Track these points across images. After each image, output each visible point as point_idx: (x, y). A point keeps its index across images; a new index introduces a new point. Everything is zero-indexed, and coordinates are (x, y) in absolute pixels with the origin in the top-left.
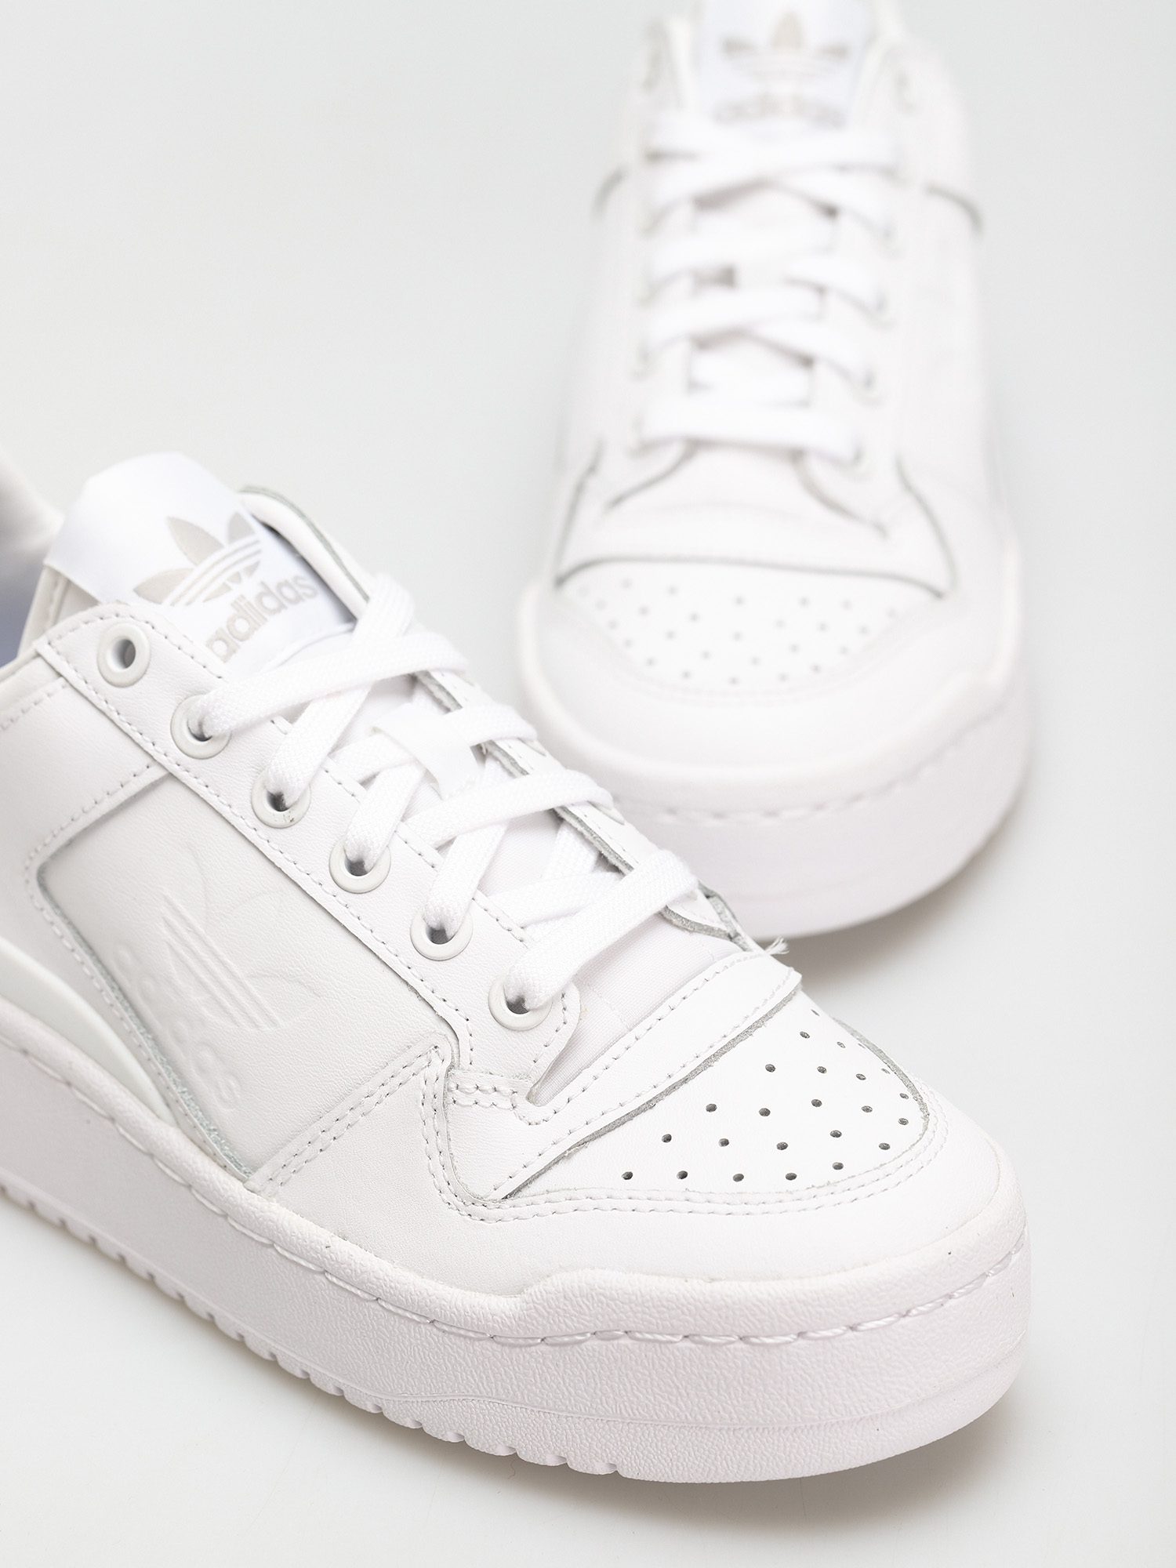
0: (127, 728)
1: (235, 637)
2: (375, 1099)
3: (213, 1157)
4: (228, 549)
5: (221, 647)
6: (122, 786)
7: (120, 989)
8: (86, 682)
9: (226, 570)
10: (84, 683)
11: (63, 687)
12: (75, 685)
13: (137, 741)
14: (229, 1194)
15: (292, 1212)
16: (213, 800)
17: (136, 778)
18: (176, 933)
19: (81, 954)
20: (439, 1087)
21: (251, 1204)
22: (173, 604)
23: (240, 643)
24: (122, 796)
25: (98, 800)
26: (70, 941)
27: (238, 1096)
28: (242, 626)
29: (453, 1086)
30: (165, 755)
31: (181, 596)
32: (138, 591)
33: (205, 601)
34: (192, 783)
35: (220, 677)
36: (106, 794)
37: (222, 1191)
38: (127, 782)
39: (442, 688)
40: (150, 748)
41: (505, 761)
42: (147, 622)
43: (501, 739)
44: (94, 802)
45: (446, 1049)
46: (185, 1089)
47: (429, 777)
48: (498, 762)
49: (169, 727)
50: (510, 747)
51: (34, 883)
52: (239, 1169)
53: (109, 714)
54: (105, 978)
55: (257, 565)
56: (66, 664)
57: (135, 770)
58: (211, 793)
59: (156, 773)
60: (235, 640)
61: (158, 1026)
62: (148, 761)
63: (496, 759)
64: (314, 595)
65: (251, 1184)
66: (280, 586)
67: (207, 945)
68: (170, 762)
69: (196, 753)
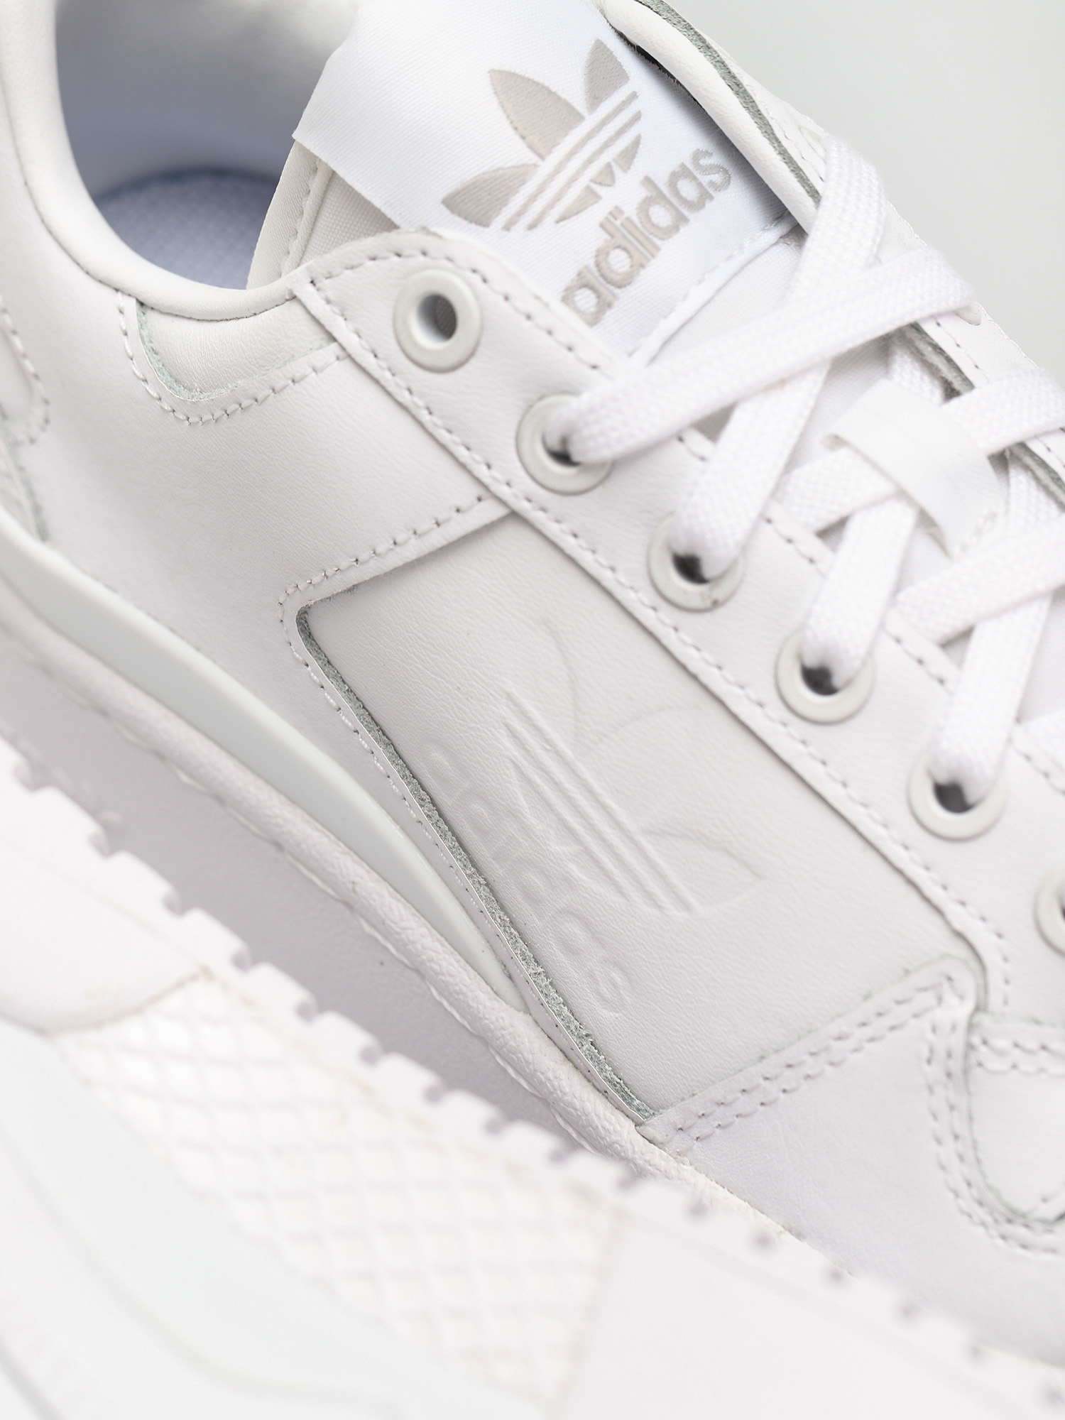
0: (444, 436)
1: (609, 282)
2: (850, 1044)
3: (588, 1077)
4: (591, 121)
5: (586, 300)
6: (438, 524)
7: (433, 802)
8: (376, 356)
9: (590, 161)
10: (371, 356)
11: (338, 358)
12: (358, 360)
13: (462, 460)
14: (614, 1138)
15: (713, 1183)
16: (587, 559)
17: (460, 515)
18: (526, 749)
19: (367, 740)
20: (957, 1042)
21: (648, 1162)
22: (507, 228)
23: (617, 291)
24: (437, 539)
25: (397, 541)
26: (350, 718)
27: (628, 998)
28: (619, 262)
29: (976, 1040)
30: (508, 484)
31: (520, 214)
32: (453, 203)
33: (557, 222)
34: (553, 529)
35: (594, 367)
36: (412, 532)
37: (602, 1130)
38: (447, 521)
39: (938, 349)
40: (482, 472)
41: (1040, 473)
42: (474, 271)
43: (1036, 437)
44: (392, 542)
45: (967, 982)
46: (540, 970)
47: (925, 521)
48: (1029, 473)
49: (512, 442)
50: (1049, 449)
51: (294, 628)
52: (629, 1104)
53: (415, 411)
54: (408, 783)
55: (637, 142)
56: (341, 319)
57: (458, 503)
58: (581, 547)
59: (491, 512)
60: (608, 286)
61: (496, 871)
62: (478, 491)
63: (1027, 468)
64: (727, 182)
65: (650, 1131)
66: (674, 178)
67: (578, 776)
68: (516, 496)
69: (559, 486)
